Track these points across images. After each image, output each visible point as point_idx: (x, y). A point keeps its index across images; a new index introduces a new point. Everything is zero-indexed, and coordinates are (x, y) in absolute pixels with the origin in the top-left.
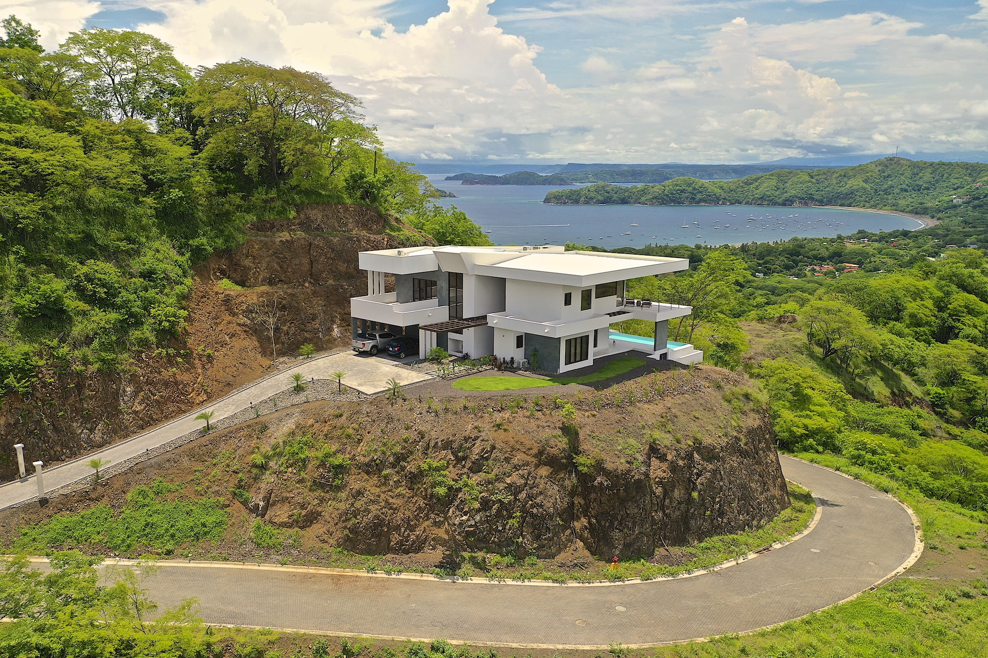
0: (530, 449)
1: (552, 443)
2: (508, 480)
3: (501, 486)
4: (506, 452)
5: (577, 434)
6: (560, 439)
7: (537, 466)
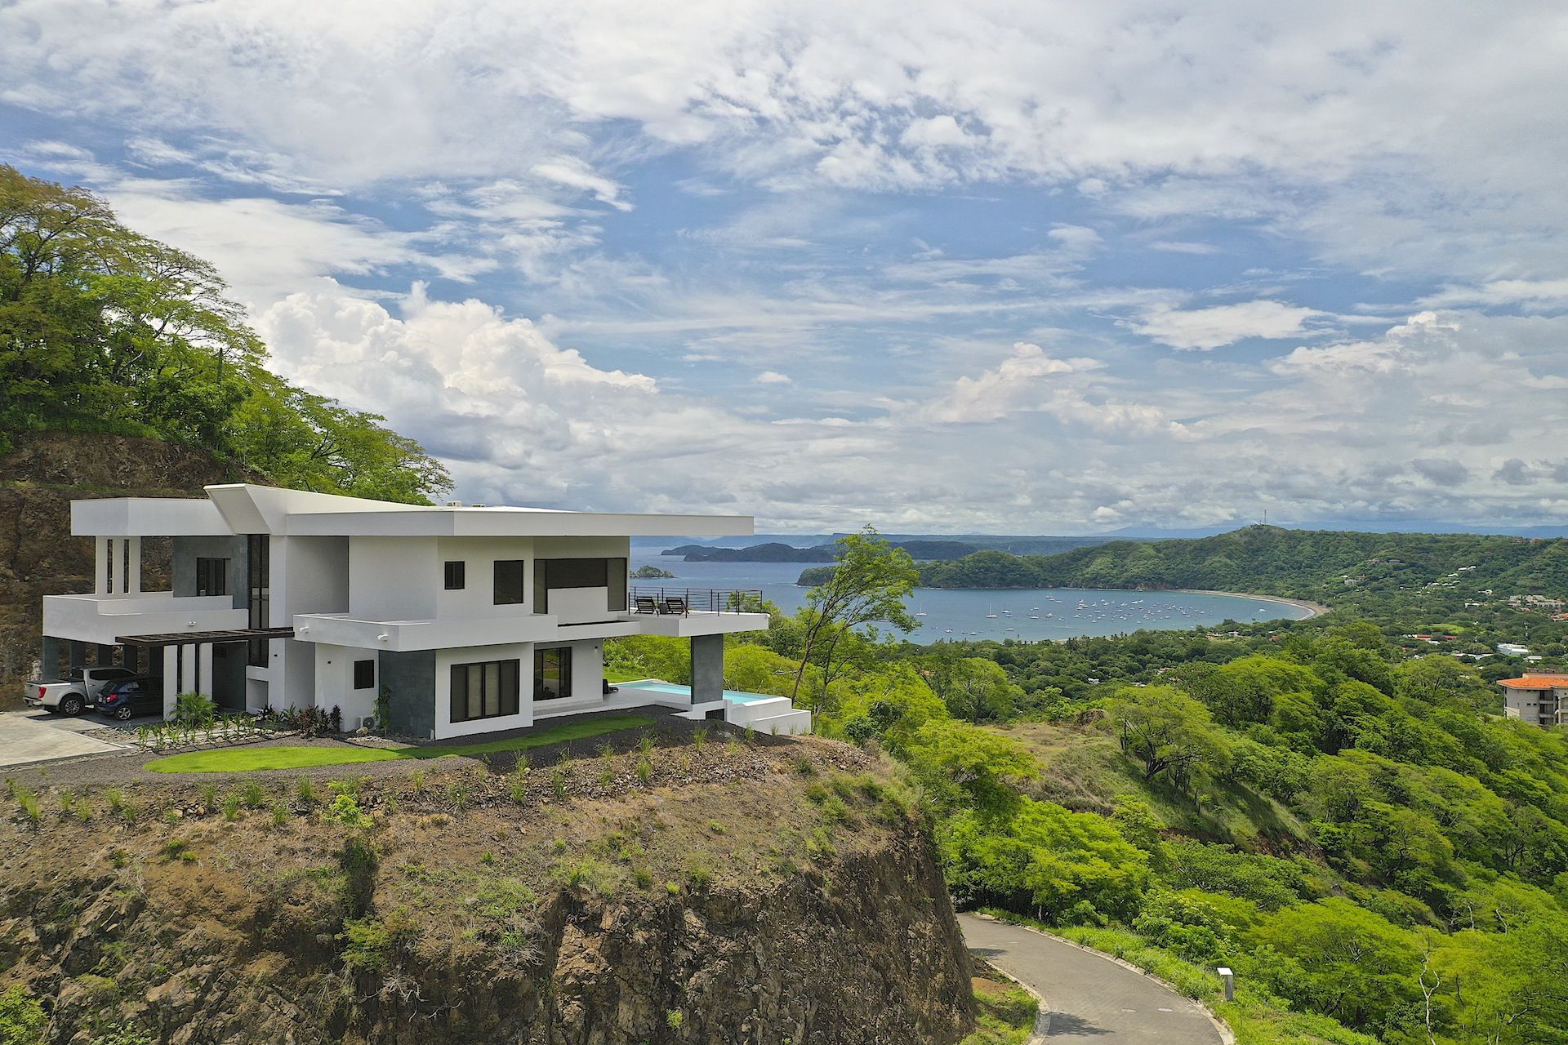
0: (233, 909)
1: (300, 891)
2: (154, 995)
3: (130, 1009)
4: (168, 919)
5: (373, 867)
6: (324, 881)
7: (247, 954)
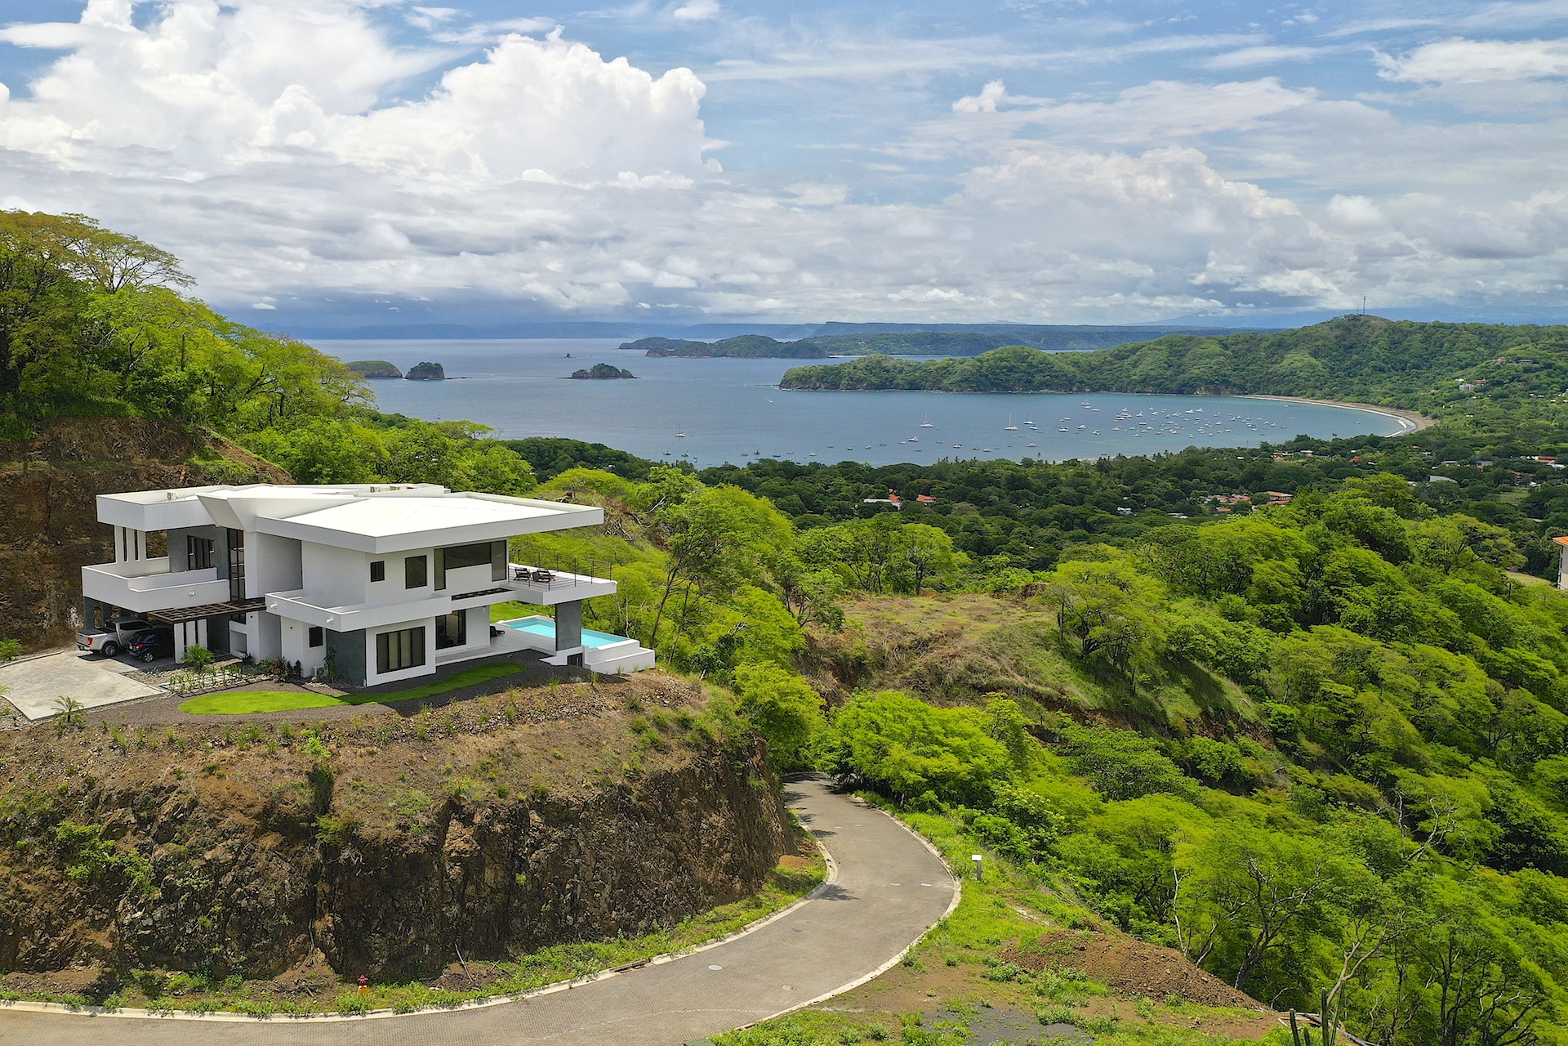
0: (252, 806)
1: (288, 796)
2: (208, 856)
3: (196, 864)
4: (213, 811)
5: (331, 783)
6: (302, 790)
7: (258, 833)
